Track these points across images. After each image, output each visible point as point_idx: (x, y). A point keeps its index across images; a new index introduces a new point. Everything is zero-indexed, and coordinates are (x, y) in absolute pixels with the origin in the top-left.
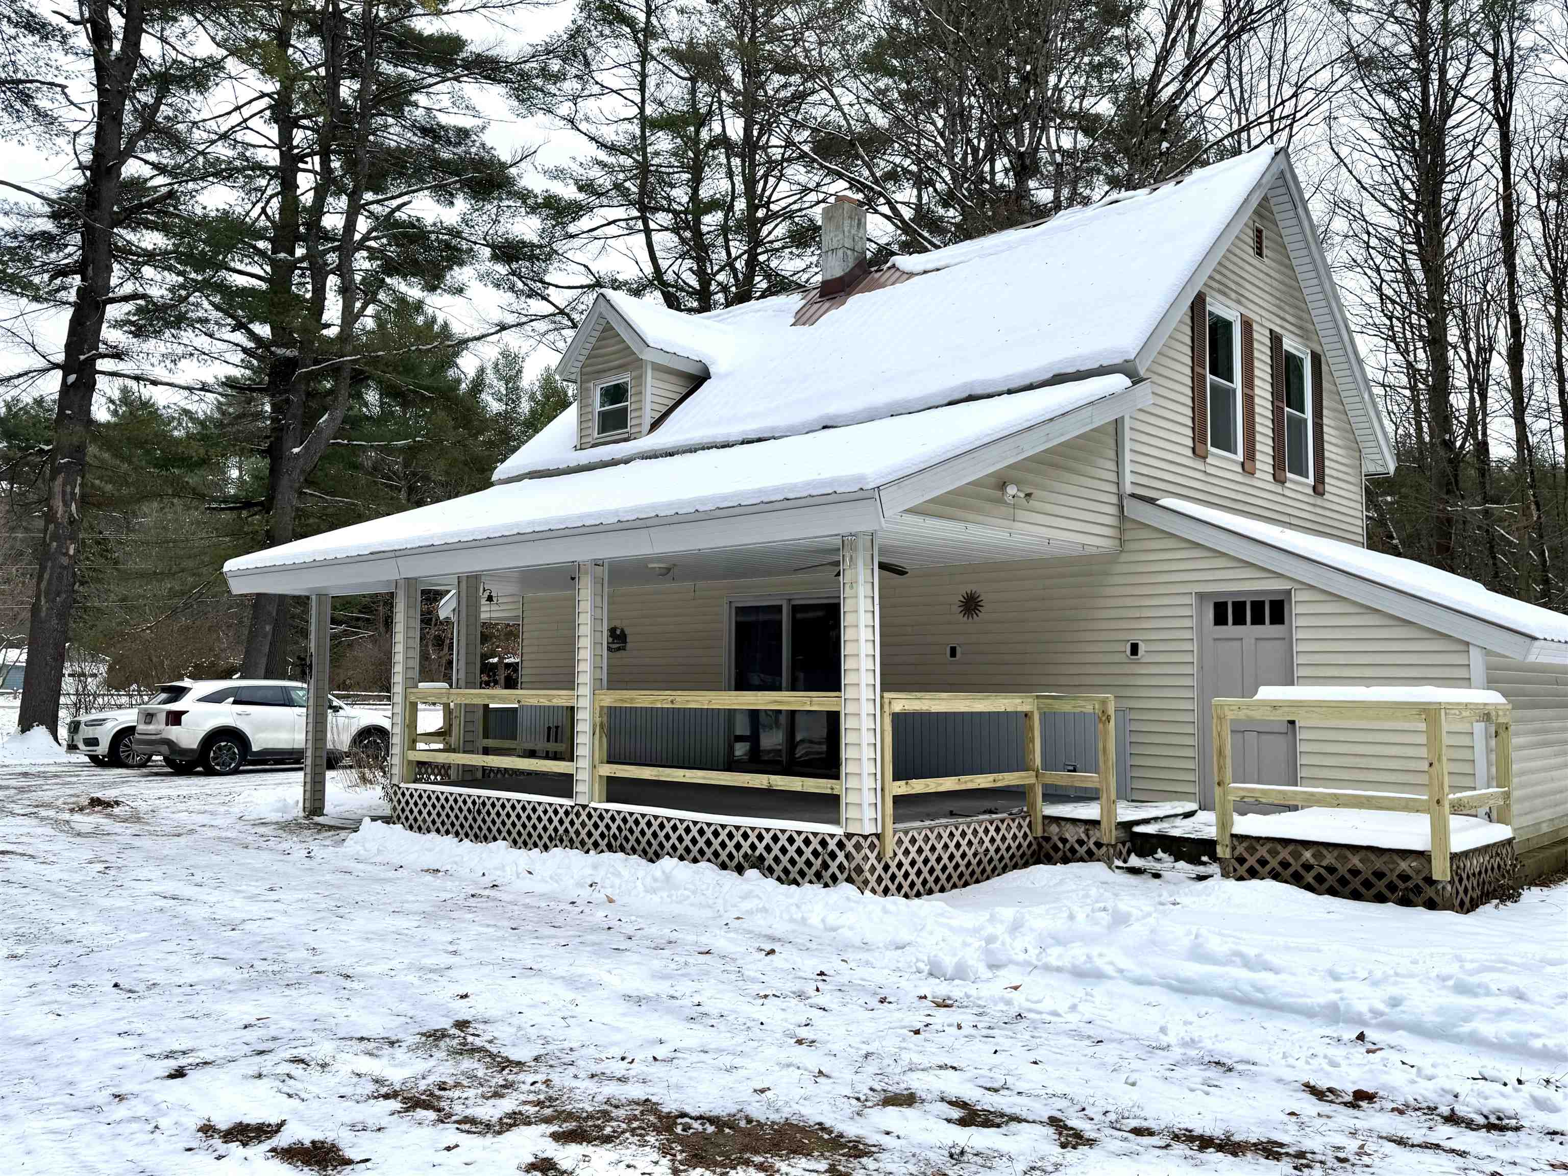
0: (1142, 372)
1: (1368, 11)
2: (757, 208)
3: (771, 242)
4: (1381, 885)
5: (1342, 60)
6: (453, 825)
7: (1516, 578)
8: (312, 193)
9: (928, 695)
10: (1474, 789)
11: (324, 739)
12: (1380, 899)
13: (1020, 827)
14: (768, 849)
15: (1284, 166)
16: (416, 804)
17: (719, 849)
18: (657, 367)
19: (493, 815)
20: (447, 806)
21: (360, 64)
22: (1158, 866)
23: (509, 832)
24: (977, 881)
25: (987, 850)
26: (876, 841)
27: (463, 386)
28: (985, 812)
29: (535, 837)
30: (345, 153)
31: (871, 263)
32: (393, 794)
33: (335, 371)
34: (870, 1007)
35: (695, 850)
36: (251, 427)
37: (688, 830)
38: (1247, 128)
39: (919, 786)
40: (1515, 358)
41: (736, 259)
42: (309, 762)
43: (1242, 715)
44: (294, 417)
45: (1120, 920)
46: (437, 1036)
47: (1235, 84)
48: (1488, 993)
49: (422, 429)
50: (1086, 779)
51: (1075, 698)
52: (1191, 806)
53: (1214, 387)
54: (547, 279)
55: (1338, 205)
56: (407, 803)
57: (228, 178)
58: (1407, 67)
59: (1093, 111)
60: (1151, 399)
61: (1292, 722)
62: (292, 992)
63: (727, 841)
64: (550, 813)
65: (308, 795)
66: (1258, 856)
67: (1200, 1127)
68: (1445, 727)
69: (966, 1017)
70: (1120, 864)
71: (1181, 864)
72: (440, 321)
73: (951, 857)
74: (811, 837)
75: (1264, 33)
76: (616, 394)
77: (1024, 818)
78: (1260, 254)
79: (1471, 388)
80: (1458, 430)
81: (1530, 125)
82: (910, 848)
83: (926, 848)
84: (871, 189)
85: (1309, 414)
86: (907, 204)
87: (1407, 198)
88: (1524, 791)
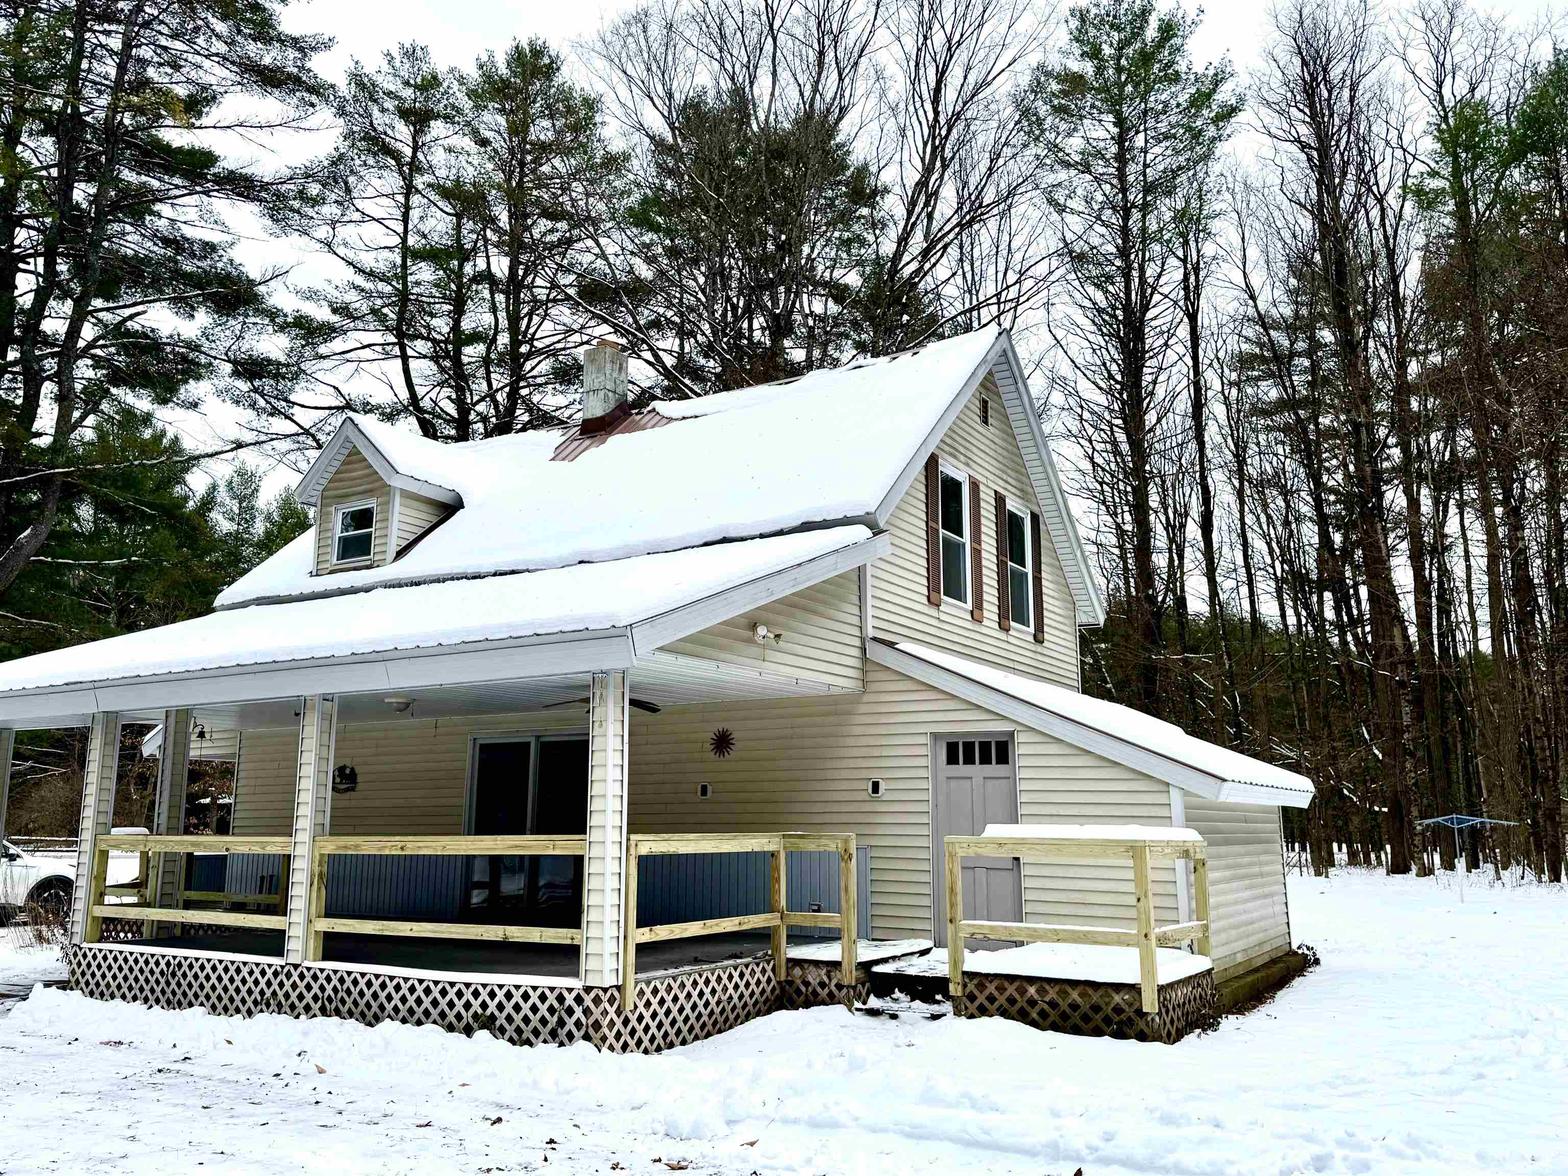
0: (882, 524)
1: (1079, 213)
2: (521, 343)
3: (535, 377)
4: (1098, 1017)
5: (1058, 253)
6: (142, 989)
7: (1213, 721)
8: (32, 296)
9: (676, 836)
10: (1178, 922)
12: (1098, 1033)
13: (764, 971)
14: (500, 1007)
15: (1006, 345)
16: (99, 967)
17: (447, 1009)
18: (406, 494)
19: (190, 978)
20: (136, 969)
21: (98, 169)
22: (895, 1006)
23: (208, 997)
24: (720, 1031)
25: (731, 998)
26: (616, 994)
27: (191, 504)
28: (730, 957)
29: (238, 1002)
30: (74, 256)
31: (632, 406)
32: (73, 954)
33: (44, 483)
35: (419, 1011)
37: (412, 989)
38: (978, 307)
39: (663, 932)
40: (1206, 525)
41: (497, 391)
43: (971, 852)
45: (856, 1066)
47: (967, 267)
48: (1189, 1123)
49: (139, 547)
50: (828, 919)
51: (819, 837)
52: (927, 944)
53: (946, 541)
54: (292, 398)
55: (1055, 381)
56: (89, 965)
58: (1113, 264)
59: (841, 281)
60: (890, 549)
61: (1017, 859)
63: (456, 1000)
64: (257, 974)
66: (987, 992)
68: (1150, 863)
70: (858, 1005)
71: (918, 1003)
72: (170, 434)
73: (694, 1007)
74: (548, 993)
75: (992, 224)
76: (363, 518)
77: (768, 962)
78: (985, 421)
79: (1170, 550)
80: (1160, 586)
81: (1214, 322)
82: (652, 999)
83: (669, 999)
84: (635, 336)
85: (1029, 569)
86: (670, 352)
87: (1114, 378)
88: (1221, 924)
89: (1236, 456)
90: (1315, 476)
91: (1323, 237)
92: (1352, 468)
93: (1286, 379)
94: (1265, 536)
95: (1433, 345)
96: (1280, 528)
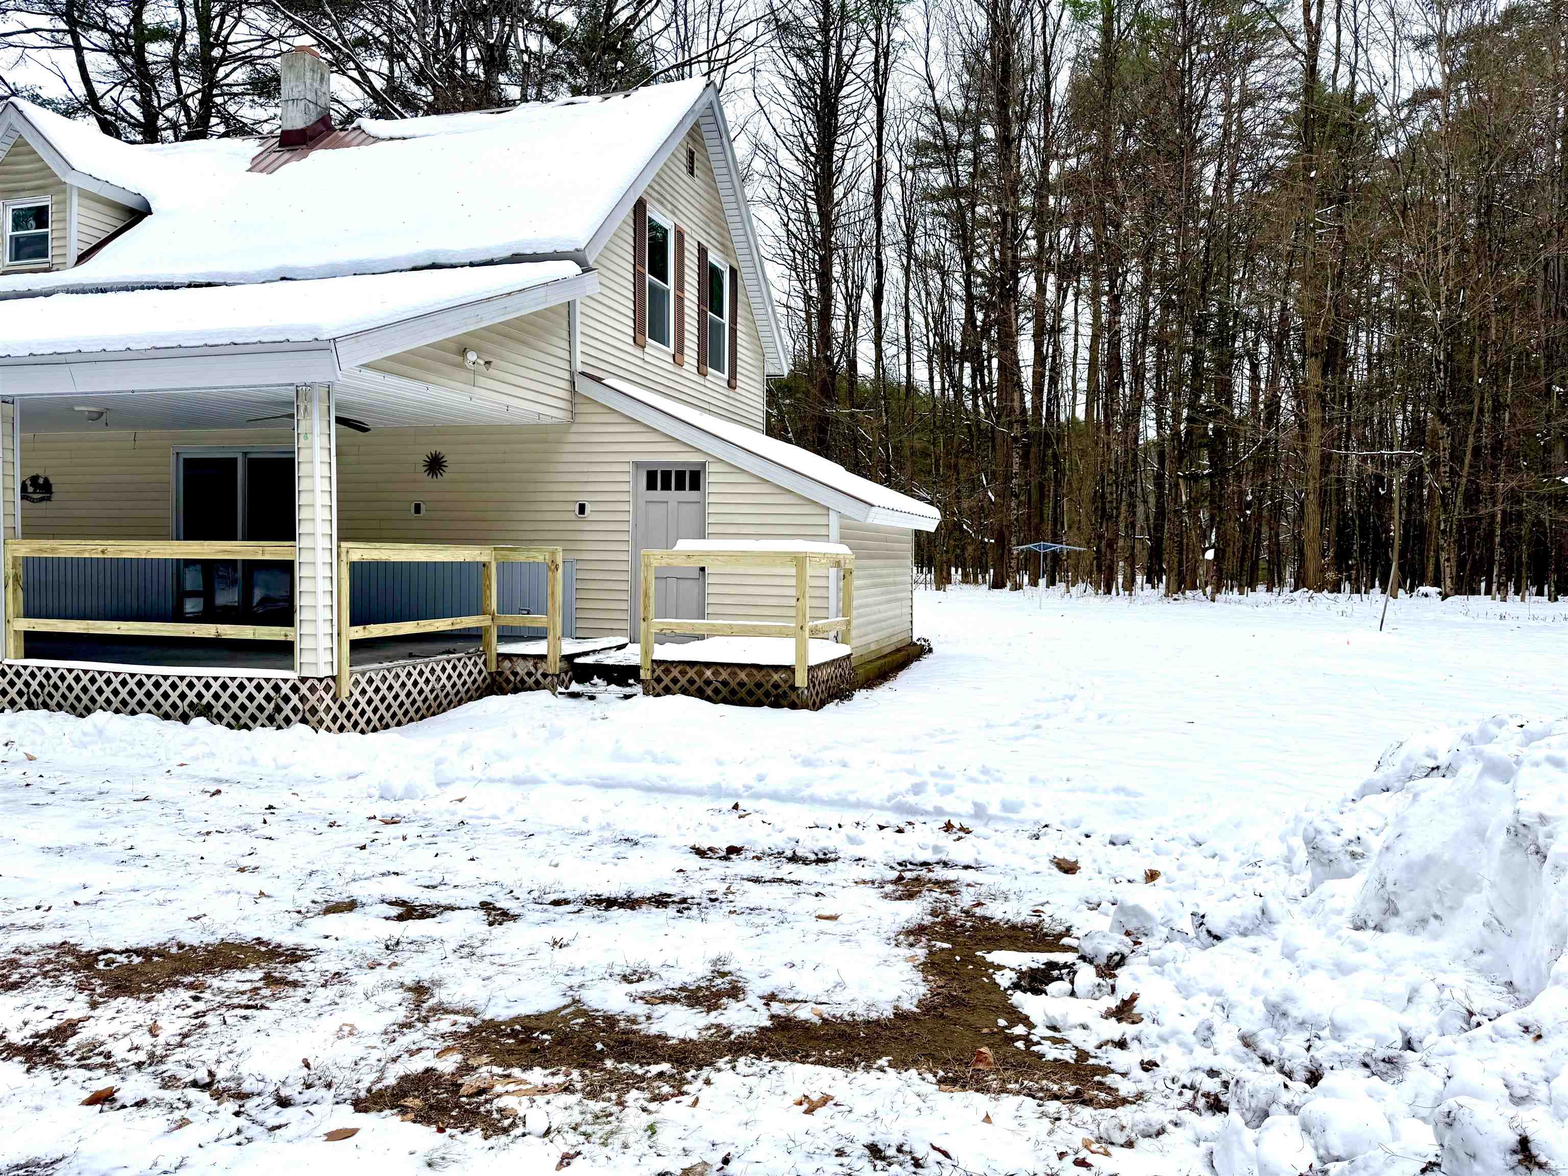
0: (591, 263)
2: (213, 46)
3: (230, 85)
4: (760, 692)
5: (765, 19)
7: (869, 467)
9: (387, 545)
10: (827, 618)
12: (759, 704)
13: (475, 664)
14: (216, 697)
17: (161, 700)
18: (85, 195)
22: (593, 690)
24: (434, 714)
25: (444, 686)
26: (332, 683)
28: (443, 653)
34: (318, 831)
35: (133, 703)
37: (124, 683)
38: (689, 63)
39: (376, 631)
40: (878, 296)
41: (188, 96)
43: (664, 562)
45: (557, 734)
47: (681, 22)
48: (823, 765)
50: (536, 620)
51: (529, 550)
52: (623, 640)
53: (652, 286)
55: (758, 147)
58: (814, 38)
59: (557, 19)
60: (599, 288)
61: (703, 569)
63: (170, 691)
66: (671, 676)
67: (607, 892)
68: (810, 571)
69: (411, 830)
70: (562, 690)
71: (612, 687)
73: (409, 694)
74: (263, 683)
77: (480, 658)
78: (692, 173)
79: (847, 316)
80: (836, 349)
81: (898, 106)
82: (367, 688)
83: (384, 687)
84: (340, 50)
85: (726, 320)
86: (379, 74)
87: (810, 151)
88: (861, 620)
89: (907, 235)
90: (967, 260)
91: (995, 35)
92: (997, 254)
93: (953, 169)
94: (923, 310)
95: (1071, 151)
96: (936, 305)
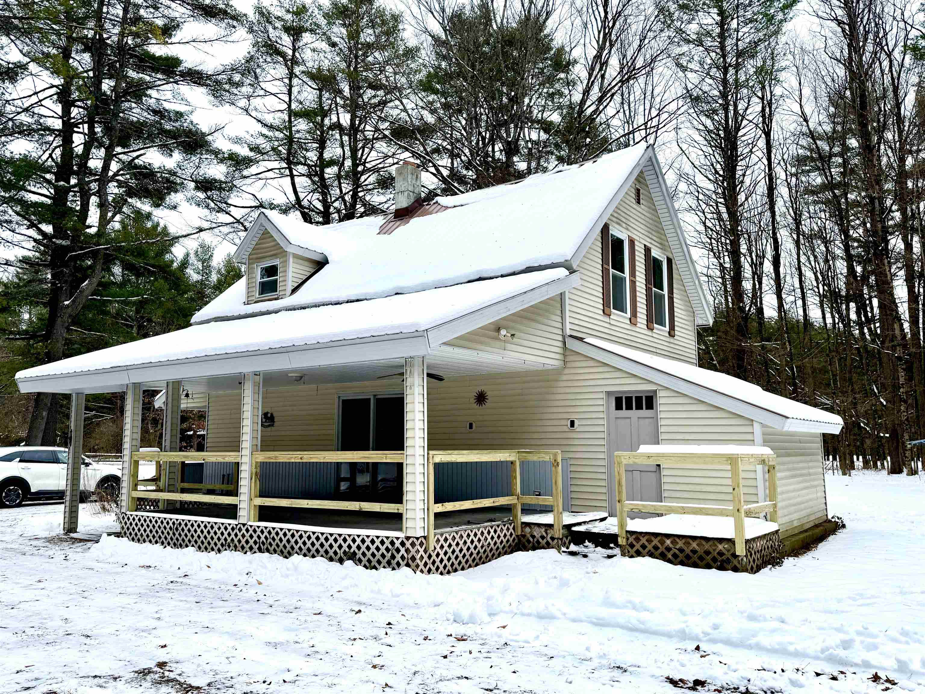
0: (575, 267)
1: (696, 71)
2: (358, 165)
3: (367, 185)
4: (709, 558)
5: (683, 97)
6: (160, 537)
7: (779, 383)
8: (82, 146)
9: (456, 452)
10: (758, 502)
11: (78, 485)
12: (708, 567)
13: (508, 529)
14: (359, 547)
15: (651, 154)
16: (136, 525)
17: (329, 549)
18: (296, 256)
19: (186, 531)
20: (157, 526)
21: (115, 71)
22: (586, 550)
23: (196, 542)
24: (484, 563)
25: (489, 544)
26: (424, 541)
27: (175, 265)
28: (488, 521)
29: (212, 544)
30: (104, 123)
31: (424, 201)
32: (122, 518)
33: (94, 255)
34: (418, 643)
35: (313, 550)
36: (38, 288)
37: (309, 538)
38: (633, 132)
39: (449, 507)
40: (776, 263)
41: (345, 194)
42: (68, 498)
43: (631, 462)
44: (66, 282)
45: (564, 584)
46: (145, 673)
47: (626, 107)
48: (765, 620)
49: (148, 290)
50: (545, 500)
51: (539, 453)
52: (604, 515)
53: (614, 276)
54: (230, 202)
55: (682, 176)
56: (131, 524)
57: (28, 135)
58: (717, 102)
59: (549, 119)
60: (580, 282)
61: (659, 466)
62: (50, 648)
63: (333, 543)
64: (222, 529)
65: (67, 519)
66: (641, 543)
68: (741, 467)
69: (474, 647)
70: (564, 549)
71: (599, 549)
72: (162, 225)
73: (468, 549)
74: (385, 540)
75: (642, 80)
76: (272, 271)
77: (511, 524)
78: (638, 202)
79: (754, 279)
80: (747, 301)
81: (781, 137)
82: (444, 544)
83: (454, 544)
84: (424, 158)
85: (666, 292)
86: (445, 167)
87: (718, 173)
88: (784, 503)
89: (795, 220)
90: (845, 231)
91: (852, 80)
92: (868, 225)
93: (827, 171)
94: (813, 269)
96: (822, 264)
